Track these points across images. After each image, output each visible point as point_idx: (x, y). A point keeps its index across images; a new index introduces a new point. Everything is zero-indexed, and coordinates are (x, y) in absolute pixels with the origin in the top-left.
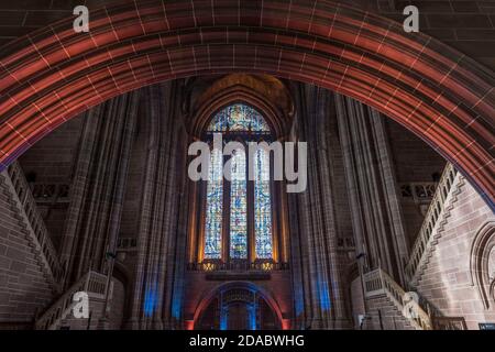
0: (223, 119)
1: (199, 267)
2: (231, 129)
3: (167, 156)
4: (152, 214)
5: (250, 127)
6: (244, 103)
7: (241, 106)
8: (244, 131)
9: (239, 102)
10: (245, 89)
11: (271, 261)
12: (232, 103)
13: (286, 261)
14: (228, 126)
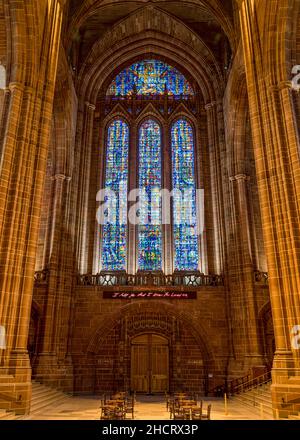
0: (128, 80)
1: (93, 280)
2: (139, 93)
3: (39, 101)
4: (13, 186)
5: (166, 90)
6: (157, 57)
7: (153, 62)
8: (158, 96)
9: (151, 56)
10: (158, 37)
11: (197, 273)
12: (141, 58)
13: (218, 273)
14: (135, 88)
